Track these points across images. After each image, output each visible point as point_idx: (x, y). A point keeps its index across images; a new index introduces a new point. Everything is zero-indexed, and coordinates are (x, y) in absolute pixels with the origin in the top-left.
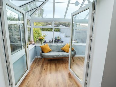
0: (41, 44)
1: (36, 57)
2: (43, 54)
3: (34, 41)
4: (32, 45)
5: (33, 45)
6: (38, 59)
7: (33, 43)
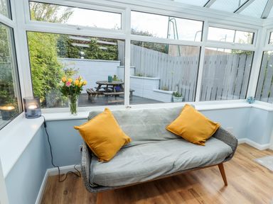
0: (73, 110)
1: (52, 171)
2: (100, 169)
3: (36, 97)
4: (28, 117)
5: (33, 115)
6: (60, 176)
7: (32, 106)
